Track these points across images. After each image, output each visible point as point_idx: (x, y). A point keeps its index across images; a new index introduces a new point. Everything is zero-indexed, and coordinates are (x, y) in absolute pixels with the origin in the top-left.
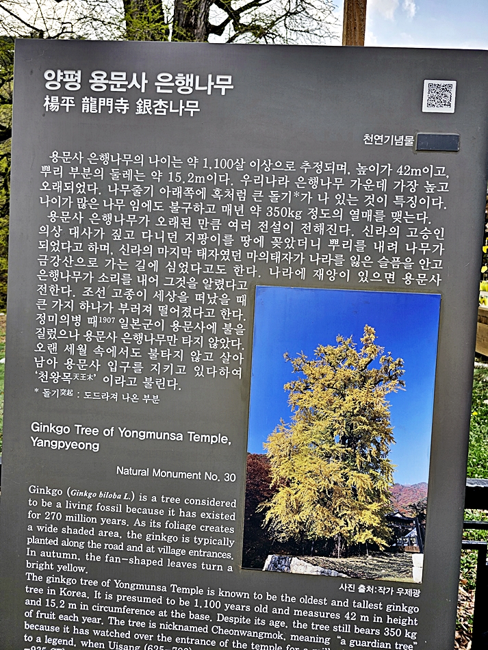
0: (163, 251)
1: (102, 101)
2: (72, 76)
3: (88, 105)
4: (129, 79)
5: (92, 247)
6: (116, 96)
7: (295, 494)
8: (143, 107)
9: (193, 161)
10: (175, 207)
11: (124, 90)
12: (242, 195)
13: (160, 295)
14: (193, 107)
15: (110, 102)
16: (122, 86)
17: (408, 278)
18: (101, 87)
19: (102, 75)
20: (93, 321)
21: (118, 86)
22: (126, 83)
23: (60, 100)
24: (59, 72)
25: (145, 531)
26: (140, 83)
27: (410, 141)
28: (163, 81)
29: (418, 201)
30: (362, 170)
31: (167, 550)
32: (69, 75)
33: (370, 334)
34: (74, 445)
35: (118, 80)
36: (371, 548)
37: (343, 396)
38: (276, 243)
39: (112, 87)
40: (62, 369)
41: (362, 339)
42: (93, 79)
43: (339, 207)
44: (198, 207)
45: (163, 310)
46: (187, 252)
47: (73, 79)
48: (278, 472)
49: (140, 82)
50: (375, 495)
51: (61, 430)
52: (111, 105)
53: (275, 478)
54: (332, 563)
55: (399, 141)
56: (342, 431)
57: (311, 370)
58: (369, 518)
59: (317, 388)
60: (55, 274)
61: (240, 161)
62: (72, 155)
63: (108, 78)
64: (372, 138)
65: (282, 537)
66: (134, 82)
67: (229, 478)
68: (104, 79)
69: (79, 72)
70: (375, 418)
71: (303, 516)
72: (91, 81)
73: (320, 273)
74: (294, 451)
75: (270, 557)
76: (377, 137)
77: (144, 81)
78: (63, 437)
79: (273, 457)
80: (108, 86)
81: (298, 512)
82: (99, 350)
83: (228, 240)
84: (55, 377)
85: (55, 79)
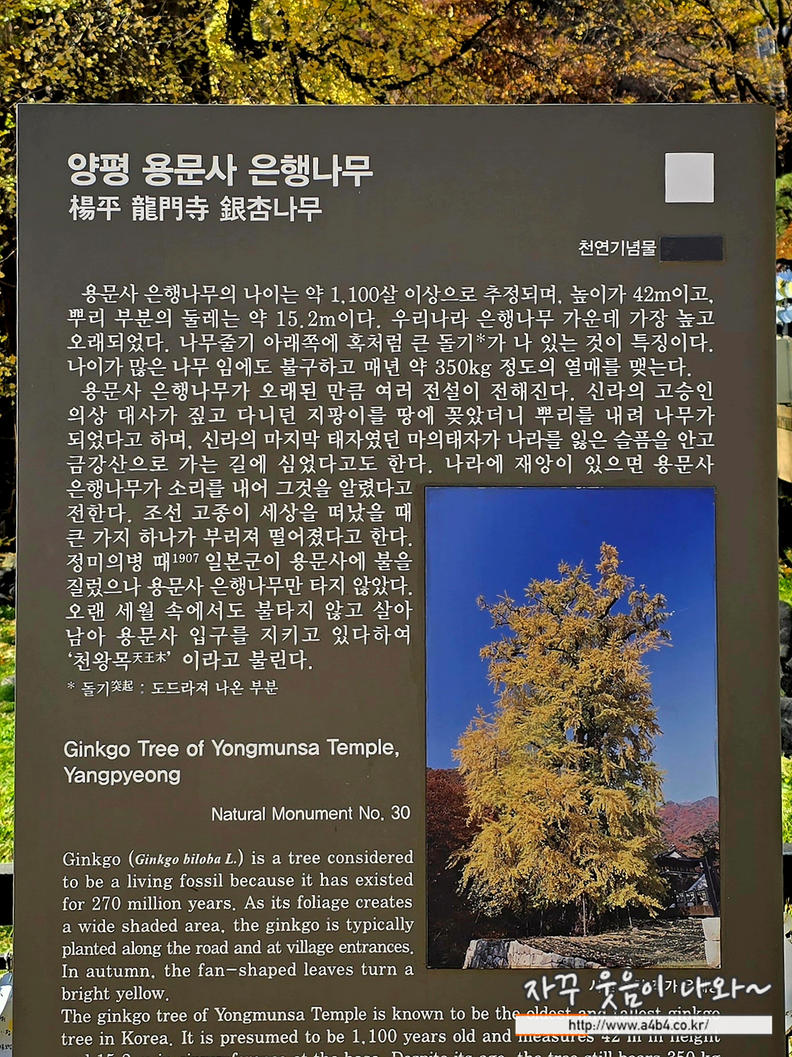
0: (274, 438)
1: (165, 203)
2: (114, 163)
3: (143, 209)
4: (207, 165)
5: (158, 439)
6: (187, 193)
7: (509, 832)
8: (232, 209)
9: (315, 292)
10: (289, 367)
11: (200, 183)
12: (395, 342)
13: (271, 511)
14: (311, 208)
15: (177, 204)
16: (196, 177)
17: (663, 463)
18: (162, 179)
19: (162, 160)
20: (163, 561)
21: (191, 177)
22: (203, 171)
23: (96, 203)
24: (92, 155)
25: (263, 916)
26: (225, 172)
27: (650, 249)
28: (262, 167)
29: (669, 341)
30: (579, 296)
31: (303, 948)
32: (110, 161)
33: (609, 556)
34: (138, 776)
35: (190, 167)
36: (636, 914)
37: (575, 661)
38: (454, 415)
39: (180, 178)
40: (112, 645)
41: (598, 566)
42: (149, 166)
43: (547, 356)
44: (328, 366)
45: (276, 535)
46: (312, 438)
47: (116, 167)
48: (478, 797)
49: (224, 168)
50: (636, 824)
51: (116, 752)
52: (180, 208)
53: (474, 807)
54: (575, 945)
55: (633, 249)
56: (576, 720)
57: (522, 621)
58: (629, 863)
59: (532, 651)
60: (96, 487)
61: (389, 290)
62: (119, 290)
63: (173, 164)
64: (591, 246)
65: (491, 908)
66: (215, 169)
67: (401, 813)
68: (167, 167)
69: (126, 155)
70: (627, 695)
71: (522, 869)
72: (145, 170)
73: (525, 463)
74: (503, 760)
75: (473, 943)
76: (599, 245)
77: (232, 168)
78: (119, 764)
79: (468, 771)
80: (174, 177)
81: (514, 862)
82: (174, 610)
83: (377, 415)
84: (102, 660)
85: (87, 169)
